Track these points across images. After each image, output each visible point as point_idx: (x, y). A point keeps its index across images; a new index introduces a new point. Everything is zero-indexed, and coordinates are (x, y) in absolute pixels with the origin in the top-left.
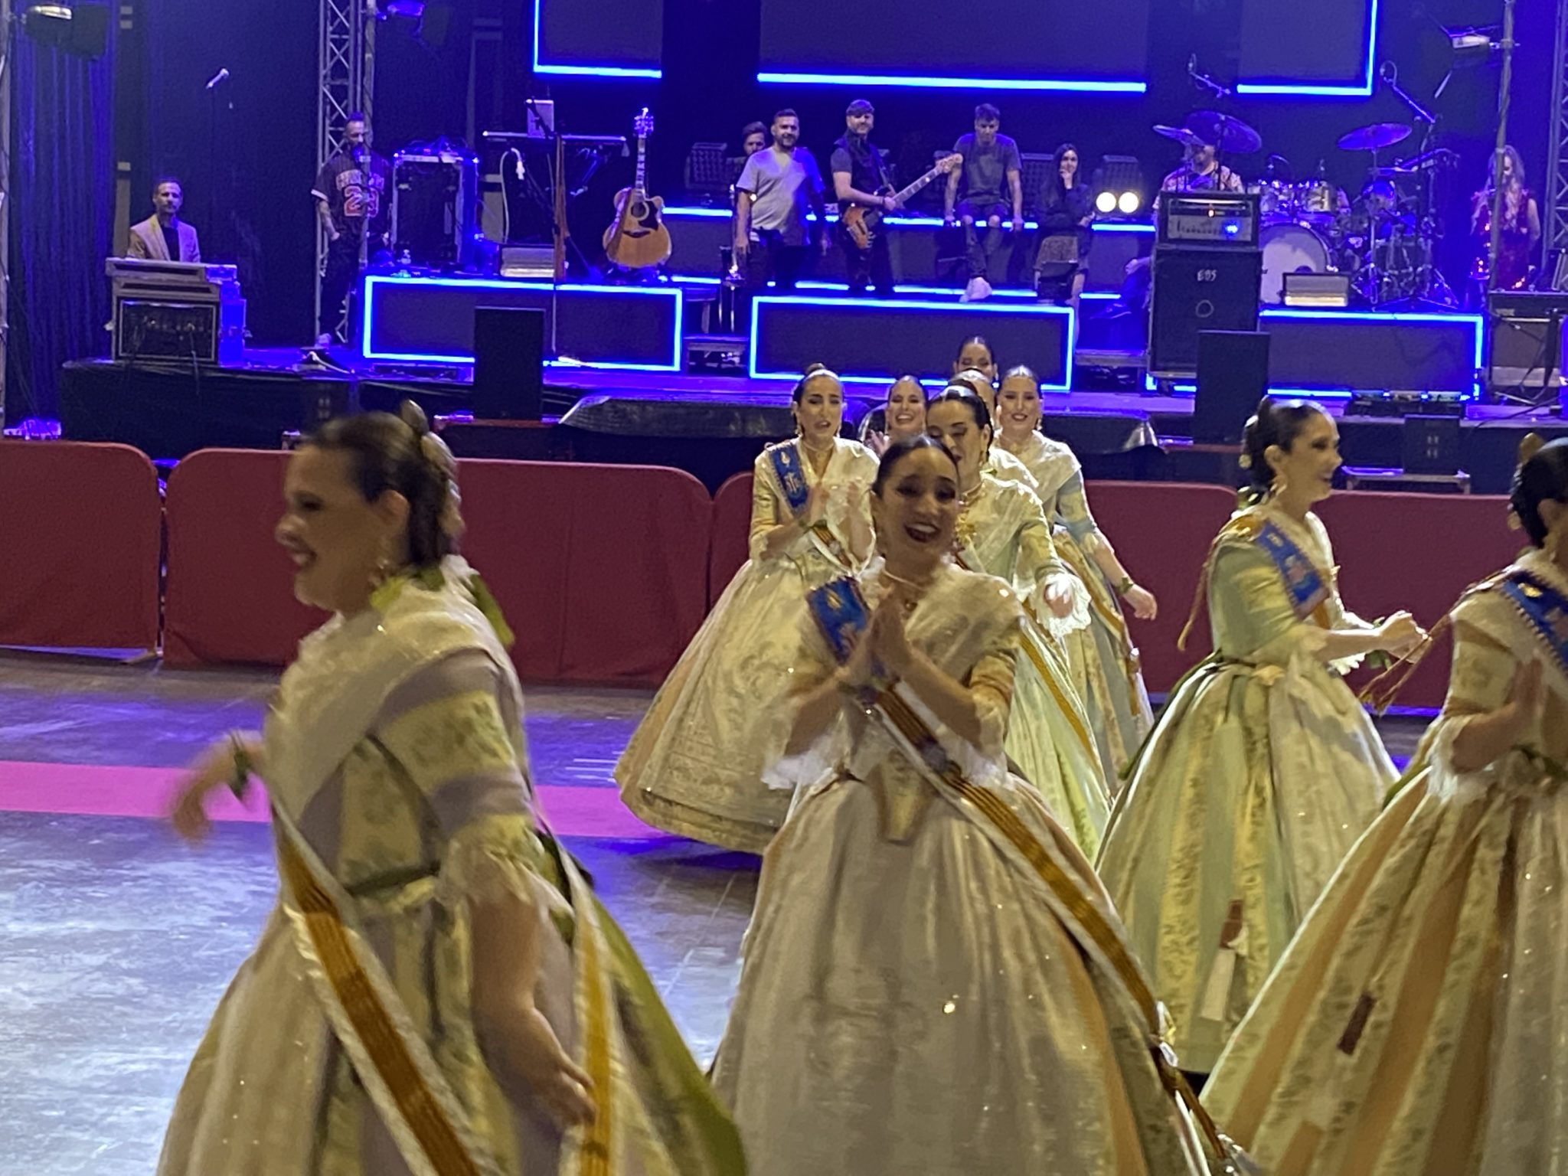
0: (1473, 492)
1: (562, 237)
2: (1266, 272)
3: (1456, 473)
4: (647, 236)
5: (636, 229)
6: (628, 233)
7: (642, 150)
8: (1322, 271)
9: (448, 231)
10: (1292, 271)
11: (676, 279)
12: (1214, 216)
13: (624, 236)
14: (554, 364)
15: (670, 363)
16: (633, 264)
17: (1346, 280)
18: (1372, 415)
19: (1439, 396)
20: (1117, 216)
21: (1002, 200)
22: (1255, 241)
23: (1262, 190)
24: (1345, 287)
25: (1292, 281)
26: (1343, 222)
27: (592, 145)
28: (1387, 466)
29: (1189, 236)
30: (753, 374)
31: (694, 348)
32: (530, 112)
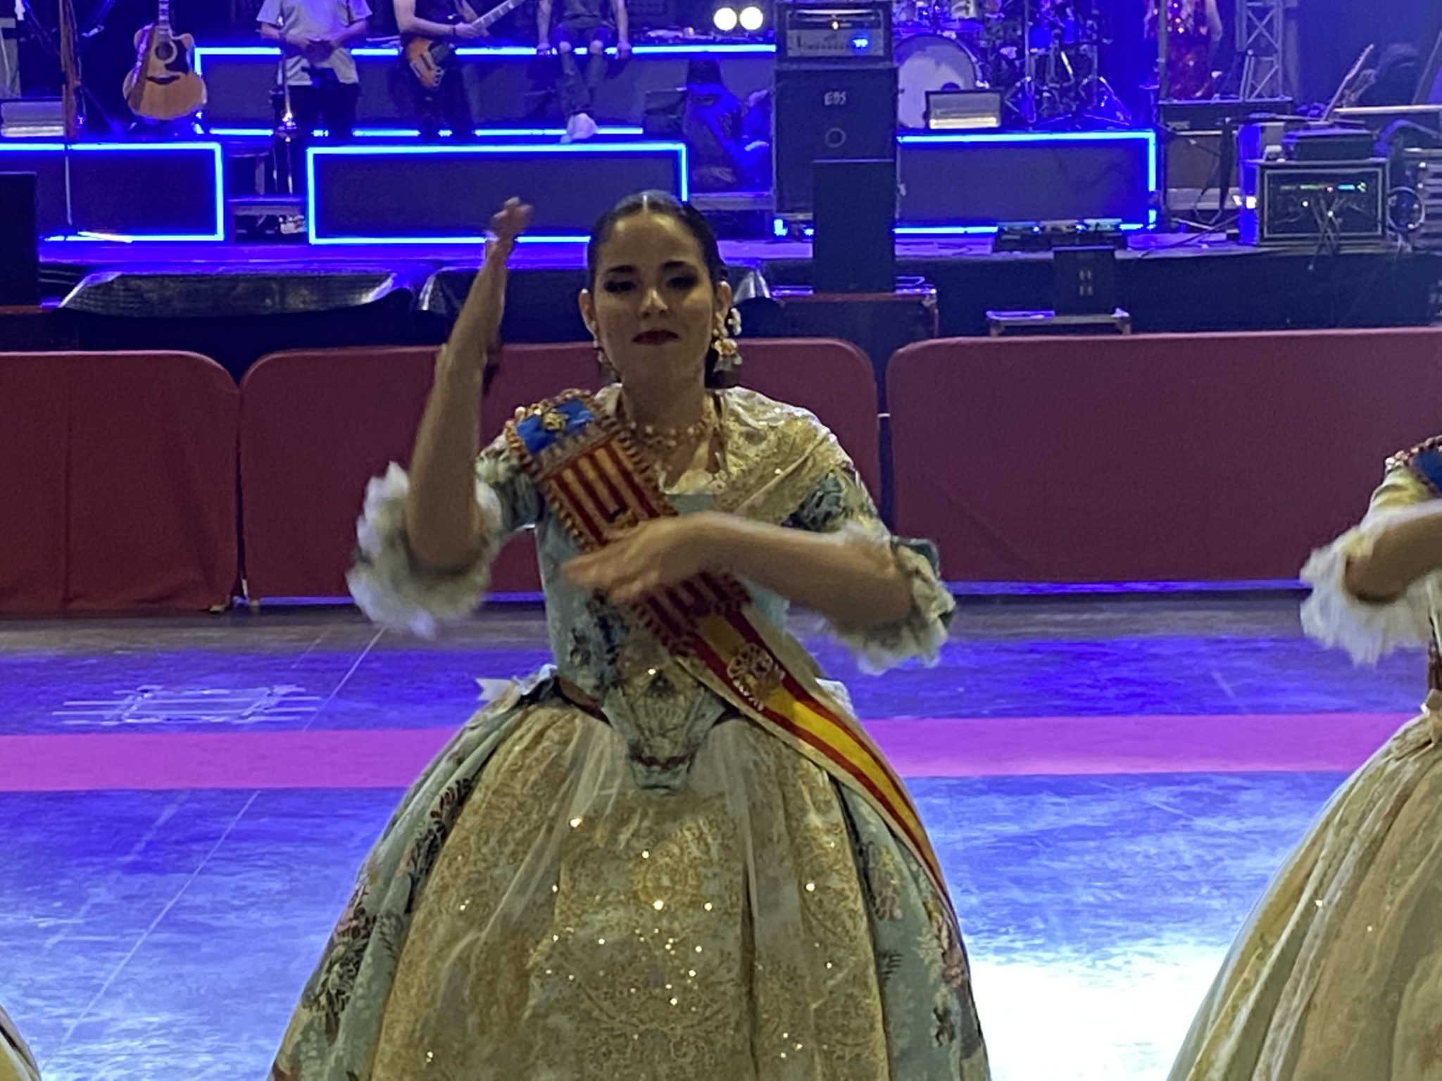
0: (1134, 331)
1: (71, 87)
2: (903, 91)
3: (1113, 312)
4: (175, 82)
5: (164, 74)
6: (152, 79)
8: (971, 87)
10: (938, 88)
11: (214, 132)
12: (839, 28)
13: (149, 83)
14: (70, 238)
15: (213, 231)
16: (161, 115)
17: (997, 96)
18: (1022, 250)
19: (1098, 225)
20: (738, 34)
21: (605, 23)
22: (889, 56)
24: (997, 105)
25: (935, 102)
26: (994, 30)
28: (1037, 310)
29: (813, 53)
30: (313, 240)
31: (241, 213)
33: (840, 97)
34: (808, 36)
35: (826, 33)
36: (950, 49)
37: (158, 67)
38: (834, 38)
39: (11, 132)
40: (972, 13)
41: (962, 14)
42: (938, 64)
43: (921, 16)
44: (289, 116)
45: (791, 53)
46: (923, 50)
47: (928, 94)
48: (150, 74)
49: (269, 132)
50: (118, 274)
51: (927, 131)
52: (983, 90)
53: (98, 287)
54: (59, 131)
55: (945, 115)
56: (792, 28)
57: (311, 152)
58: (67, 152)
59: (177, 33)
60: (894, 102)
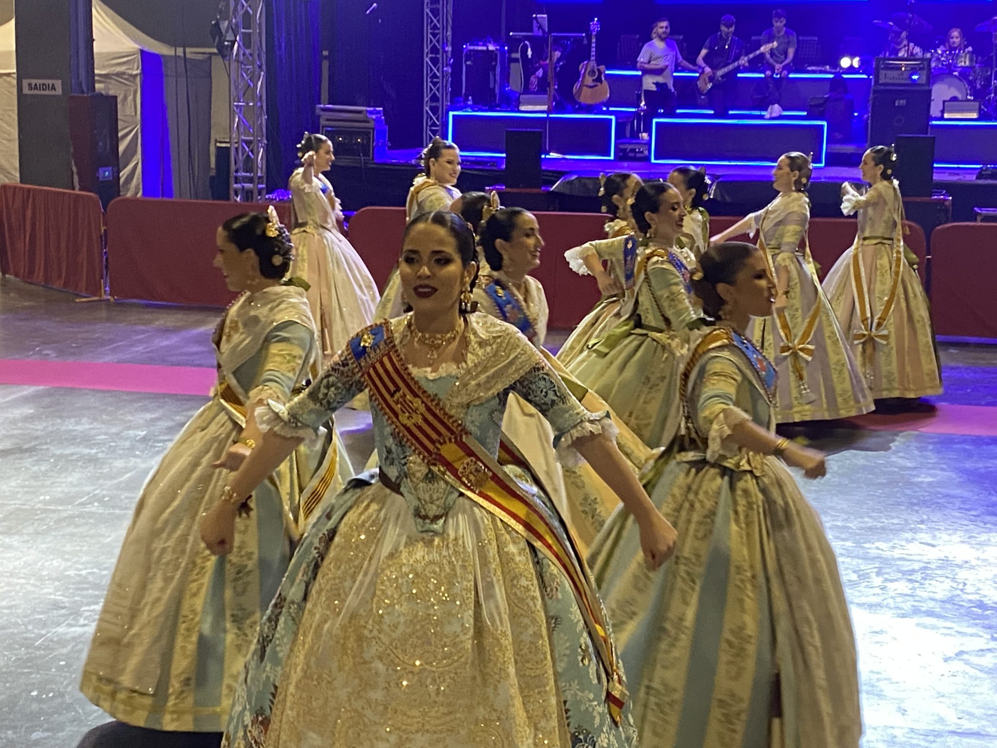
2: (933, 100)
4: (596, 87)
5: (591, 83)
6: (586, 86)
7: (594, 40)
8: (965, 99)
9: (492, 86)
10: (948, 99)
11: (611, 109)
12: (905, 70)
13: (585, 88)
14: (548, 157)
15: (609, 155)
16: (589, 102)
17: (977, 103)
18: (991, 179)
20: (851, 70)
22: (928, 83)
23: (932, 54)
24: (977, 107)
25: (948, 105)
27: (568, 38)
29: (891, 81)
30: (653, 161)
31: (622, 147)
32: (534, 22)
33: (903, 102)
34: (890, 74)
35: (899, 72)
36: (957, 80)
37: (589, 80)
38: (902, 74)
39: (522, 108)
40: (968, 63)
41: (963, 64)
42: (949, 87)
43: (942, 65)
44: (643, 103)
45: (881, 82)
46: (942, 80)
47: (944, 102)
48: (586, 83)
49: (633, 110)
50: (575, 177)
51: (942, 118)
52: (970, 100)
53: (568, 182)
54: (545, 108)
55: (950, 112)
56: (883, 69)
57: (655, 121)
58: (548, 118)
59: (598, 65)
60: (929, 105)
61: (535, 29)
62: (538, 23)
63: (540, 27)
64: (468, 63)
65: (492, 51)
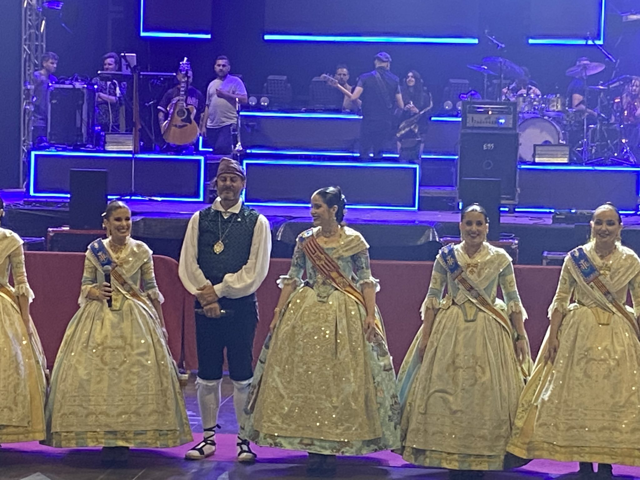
1: (137, 128)
5: (181, 123)
6: (176, 126)
8: (557, 143)
9: (78, 126)
10: (540, 143)
12: (492, 114)
16: (177, 143)
18: (565, 224)
22: (514, 128)
25: (539, 149)
27: (158, 77)
29: (479, 125)
32: (123, 60)
33: (491, 146)
34: (477, 117)
36: (547, 124)
37: (178, 120)
38: (489, 118)
39: (109, 148)
40: (560, 108)
42: (541, 132)
44: (239, 143)
46: (534, 125)
47: (535, 146)
48: (174, 123)
50: (142, 217)
51: (534, 163)
52: (562, 145)
54: (131, 148)
55: (541, 156)
56: (469, 113)
57: (245, 162)
58: (134, 158)
61: (124, 67)
62: (127, 61)
63: (128, 66)
64: (54, 102)
65: (79, 89)
